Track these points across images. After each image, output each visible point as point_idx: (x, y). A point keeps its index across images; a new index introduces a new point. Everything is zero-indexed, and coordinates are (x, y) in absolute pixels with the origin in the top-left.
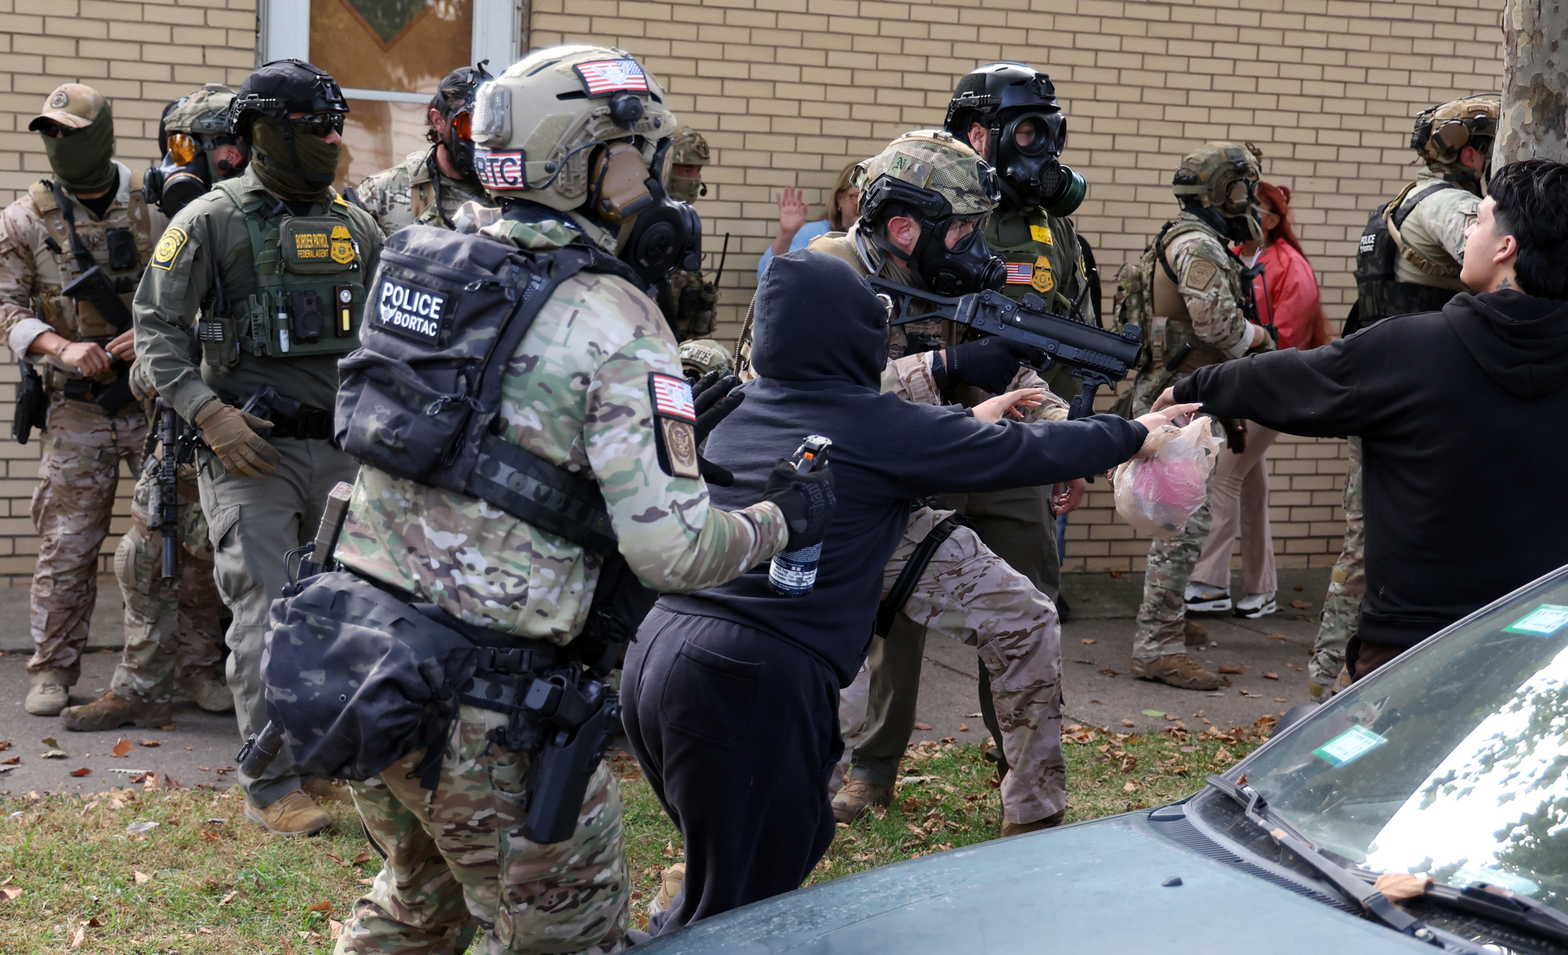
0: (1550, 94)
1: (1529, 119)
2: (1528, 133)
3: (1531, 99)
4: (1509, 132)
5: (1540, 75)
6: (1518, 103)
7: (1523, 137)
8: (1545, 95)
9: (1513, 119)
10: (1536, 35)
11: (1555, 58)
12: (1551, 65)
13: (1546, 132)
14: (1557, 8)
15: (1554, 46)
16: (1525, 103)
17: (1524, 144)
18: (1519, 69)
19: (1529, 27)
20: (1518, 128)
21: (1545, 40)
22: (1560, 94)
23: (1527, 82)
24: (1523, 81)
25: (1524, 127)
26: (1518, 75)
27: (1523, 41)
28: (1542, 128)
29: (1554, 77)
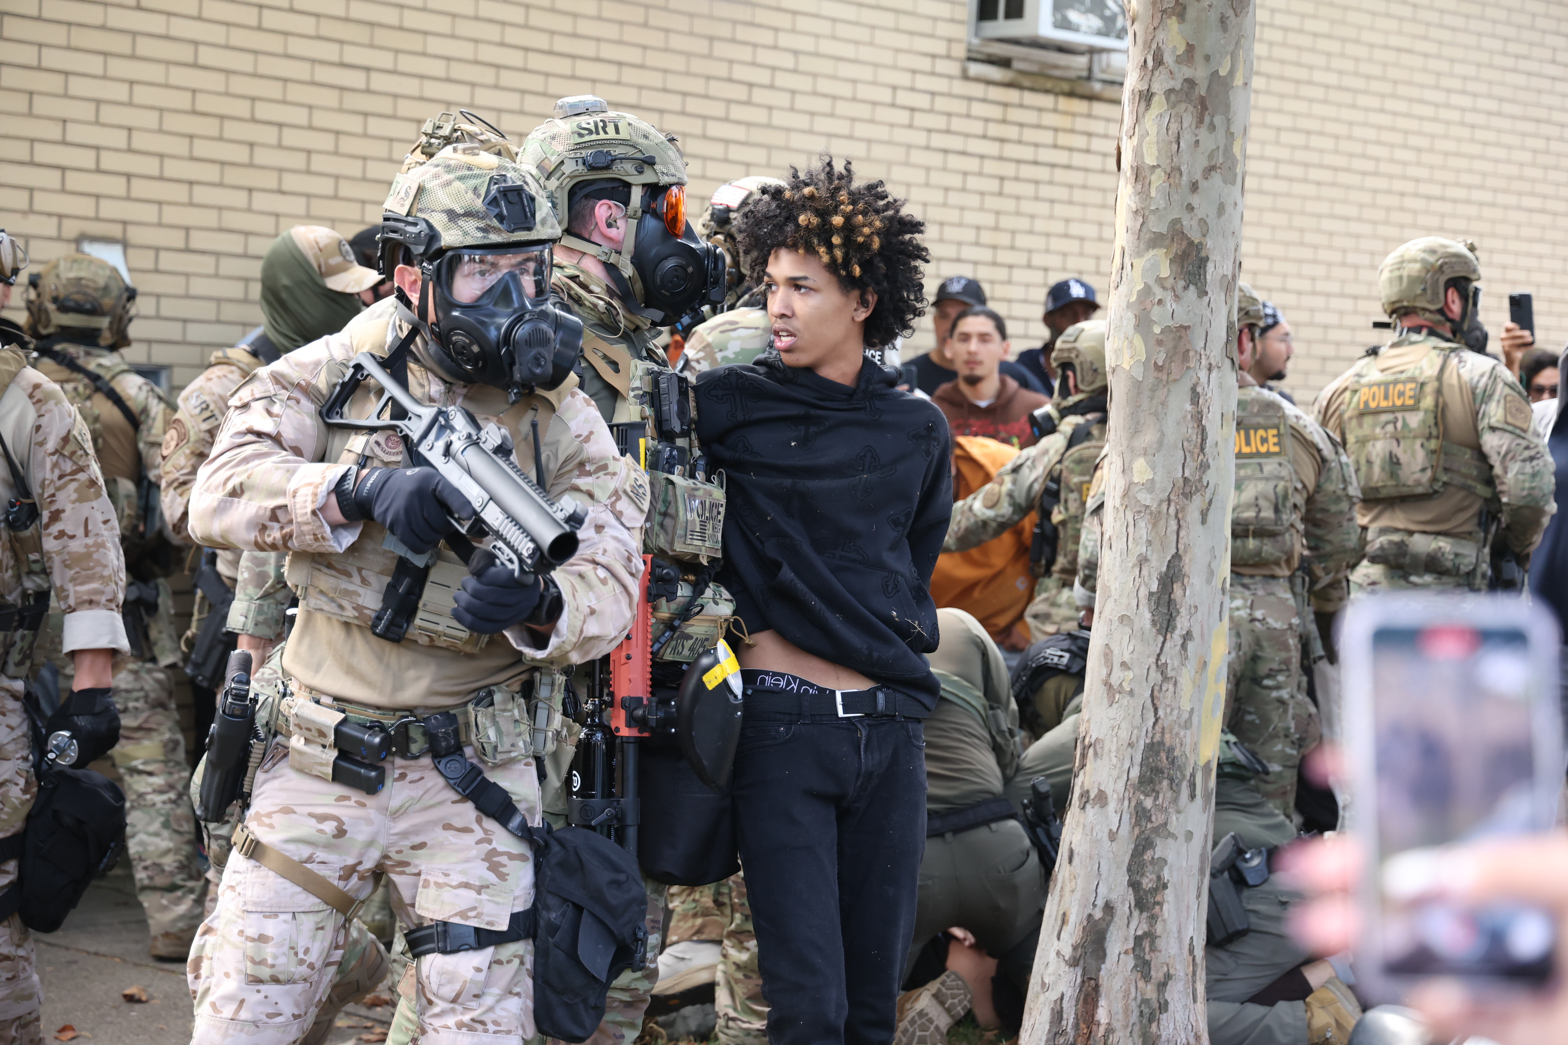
0: (1191, 243)
1: (1165, 271)
2: (1164, 288)
3: (1167, 248)
4: (1141, 286)
5: (1176, 222)
6: (1152, 252)
7: (1159, 293)
8: (1184, 244)
9: (1145, 271)
10: (1174, 172)
11: (1195, 200)
12: (1190, 208)
13: (1186, 288)
14: (1197, 142)
15: (1194, 187)
16: (1160, 252)
17: (1160, 302)
18: (1153, 212)
19: (1166, 163)
20: (1151, 282)
21: (1184, 178)
22: (1200, 243)
23: (1163, 228)
24: (1158, 226)
25: (1160, 281)
26: (1152, 219)
27: (1157, 180)
28: (1182, 283)
29: (1194, 223)
